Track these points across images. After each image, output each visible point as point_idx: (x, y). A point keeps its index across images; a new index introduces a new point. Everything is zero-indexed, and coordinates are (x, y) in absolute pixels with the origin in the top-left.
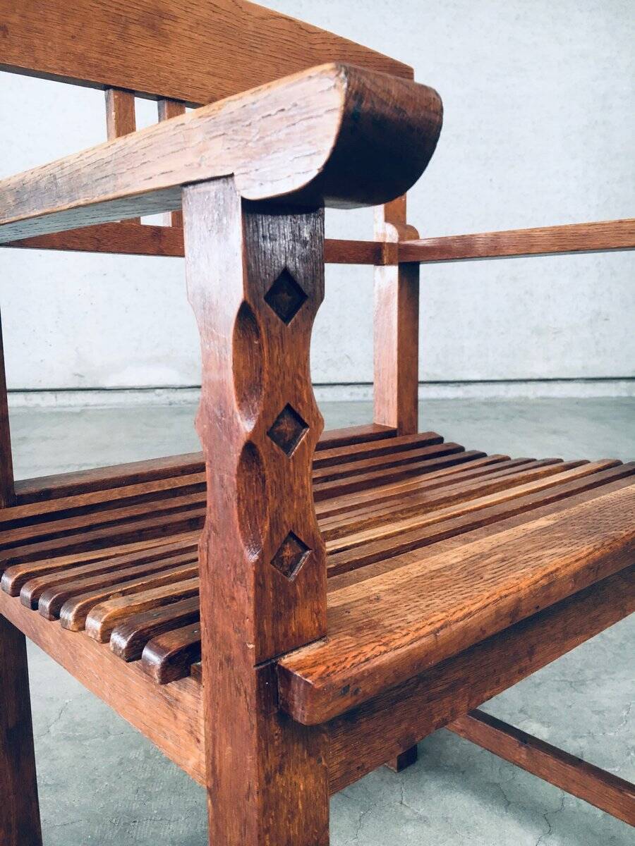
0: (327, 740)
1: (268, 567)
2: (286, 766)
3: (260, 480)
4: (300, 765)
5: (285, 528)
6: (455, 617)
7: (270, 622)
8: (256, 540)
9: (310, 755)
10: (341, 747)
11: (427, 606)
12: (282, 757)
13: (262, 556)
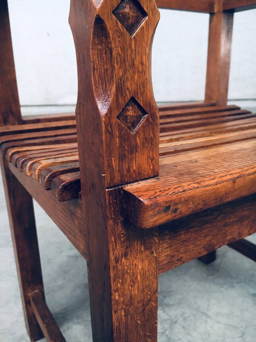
0: (157, 241)
1: (114, 120)
2: (130, 253)
3: (109, 52)
4: (139, 254)
5: (128, 92)
6: (247, 172)
7: (117, 160)
9: (146, 249)
10: (167, 246)
11: (228, 166)
12: (126, 248)
13: (110, 110)
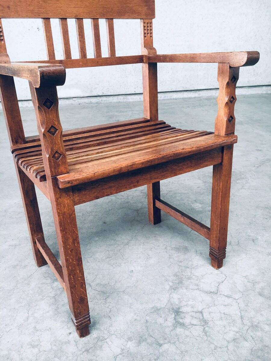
1: (51, 158)
4: (65, 198)
5: (55, 150)
7: (54, 169)
8: (48, 153)
9: (68, 196)
10: (77, 196)
12: (60, 195)
13: (50, 156)
